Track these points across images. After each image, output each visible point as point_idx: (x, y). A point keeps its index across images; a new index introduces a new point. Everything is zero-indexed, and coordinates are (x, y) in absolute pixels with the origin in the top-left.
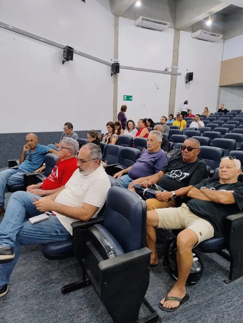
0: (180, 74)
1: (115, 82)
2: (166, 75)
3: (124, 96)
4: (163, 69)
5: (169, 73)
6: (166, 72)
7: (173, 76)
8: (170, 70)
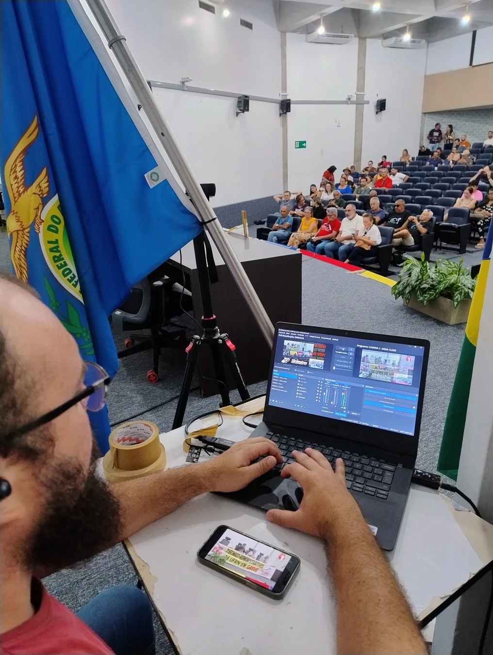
0: (368, 102)
1: (284, 124)
2: (349, 105)
3: (296, 142)
4: (344, 99)
5: (352, 103)
6: (349, 101)
7: (359, 105)
8: (354, 99)
